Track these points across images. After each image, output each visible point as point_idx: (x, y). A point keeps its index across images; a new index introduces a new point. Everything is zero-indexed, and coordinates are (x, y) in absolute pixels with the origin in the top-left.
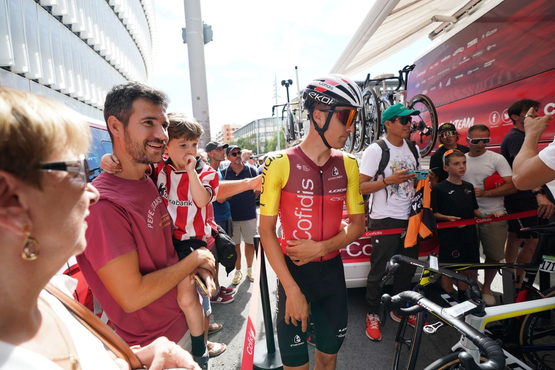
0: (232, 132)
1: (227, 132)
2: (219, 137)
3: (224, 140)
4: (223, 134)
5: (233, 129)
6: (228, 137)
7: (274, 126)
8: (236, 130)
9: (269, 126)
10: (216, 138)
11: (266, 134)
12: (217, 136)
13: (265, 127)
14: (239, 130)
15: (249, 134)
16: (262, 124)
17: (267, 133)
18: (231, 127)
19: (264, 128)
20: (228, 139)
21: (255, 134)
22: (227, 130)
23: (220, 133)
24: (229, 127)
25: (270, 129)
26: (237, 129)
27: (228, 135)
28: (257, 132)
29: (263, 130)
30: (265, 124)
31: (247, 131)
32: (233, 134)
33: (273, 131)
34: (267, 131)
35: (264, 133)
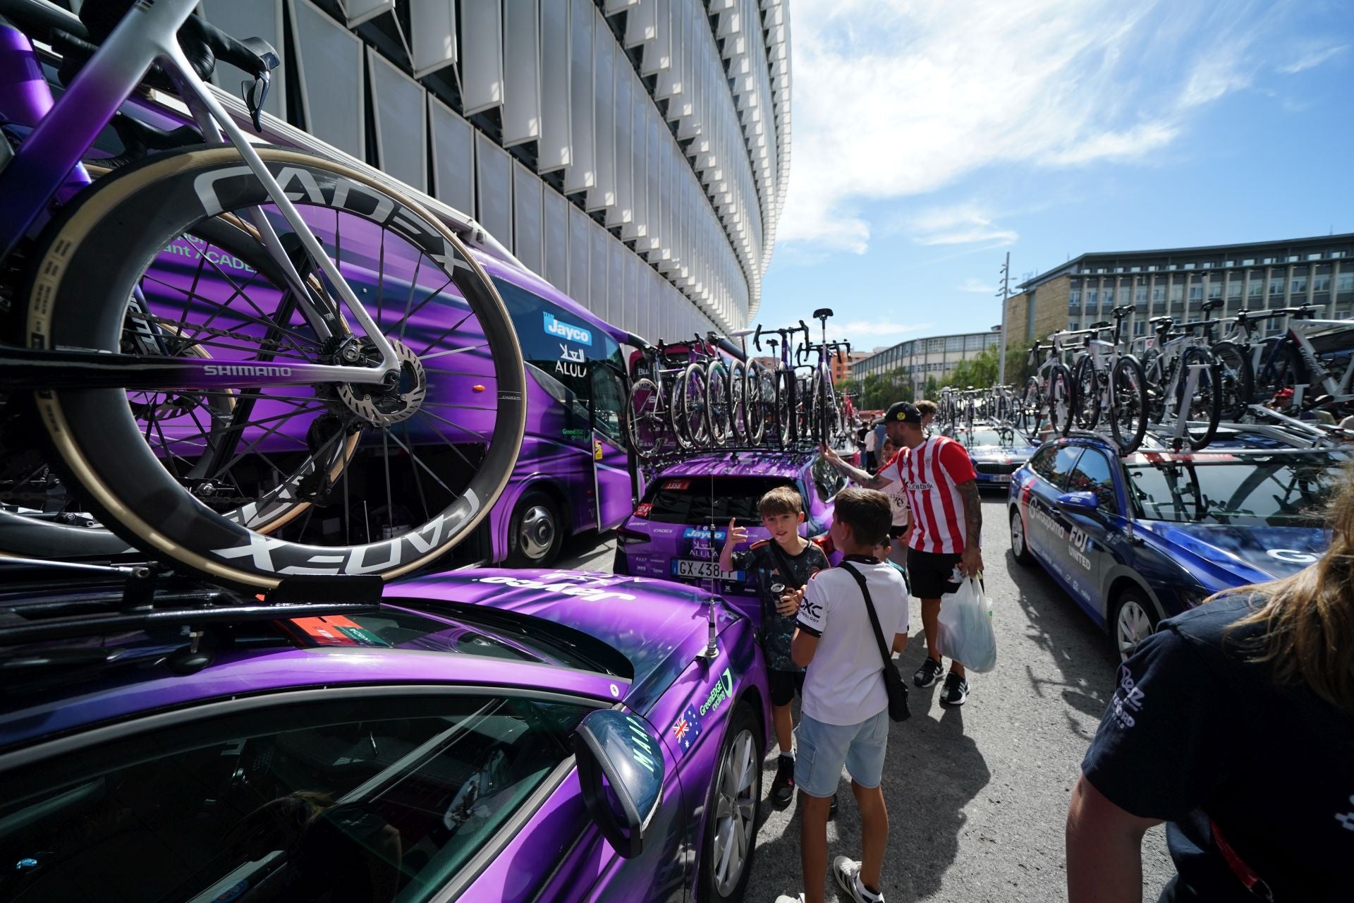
0: (849, 362)
6: (839, 373)
7: (945, 352)
9: (936, 352)
11: (926, 367)
13: (926, 354)
15: (893, 367)
16: (919, 349)
17: (929, 365)
19: (923, 357)
21: (903, 368)
25: (935, 359)
28: (906, 362)
29: (921, 361)
30: (926, 349)
31: (885, 361)
32: (850, 368)
33: (941, 361)
34: (929, 362)
35: (922, 365)
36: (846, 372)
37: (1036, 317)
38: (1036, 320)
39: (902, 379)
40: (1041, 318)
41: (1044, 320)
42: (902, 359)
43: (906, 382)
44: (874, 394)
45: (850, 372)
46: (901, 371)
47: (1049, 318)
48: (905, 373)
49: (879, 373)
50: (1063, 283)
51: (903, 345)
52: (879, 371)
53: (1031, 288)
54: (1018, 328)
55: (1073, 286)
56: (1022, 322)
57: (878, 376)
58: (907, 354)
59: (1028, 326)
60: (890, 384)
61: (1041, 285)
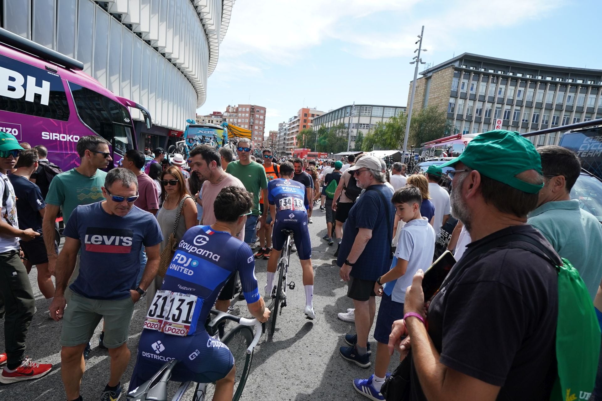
0: (311, 118)
1: (305, 118)
2: (294, 123)
3: (300, 127)
4: (299, 120)
5: (313, 115)
6: (305, 124)
7: (371, 117)
8: (316, 117)
9: (366, 116)
10: (289, 123)
11: (359, 125)
12: (291, 121)
13: (360, 116)
14: (320, 117)
16: (355, 112)
17: (361, 124)
18: (311, 112)
19: (357, 118)
20: (304, 126)
21: (344, 124)
22: (306, 115)
23: (295, 117)
24: (308, 112)
25: (365, 120)
26: (317, 115)
27: (305, 121)
28: (346, 121)
29: (355, 120)
30: (360, 112)
31: (333, 118)
32: (312, 122)
33: (368, 123)
34: (361, 122)
35: (356, 124)
36: (309, 124)
37: (429, 96)
38: (429, 98)
39: (342, 132)
40: (433, 97)
41: (435, 98)
42: (344, 117)
43: (345, 135)
44: (323, 140)
45: (312, 124)
46: (342, 126)
47: (438, 98)
48: (345, 128)
49: (329, 126)
50: (449, 72)
51: (345, 107)
52: (328, 125)
53: (428, 75)
54: (417, 103)
55: (455, 75)
56: (420, 98)
57: (328, 128)
58: (348, 115)
59: (424, 101)
60: (334, 136)
61: (435, 73)
